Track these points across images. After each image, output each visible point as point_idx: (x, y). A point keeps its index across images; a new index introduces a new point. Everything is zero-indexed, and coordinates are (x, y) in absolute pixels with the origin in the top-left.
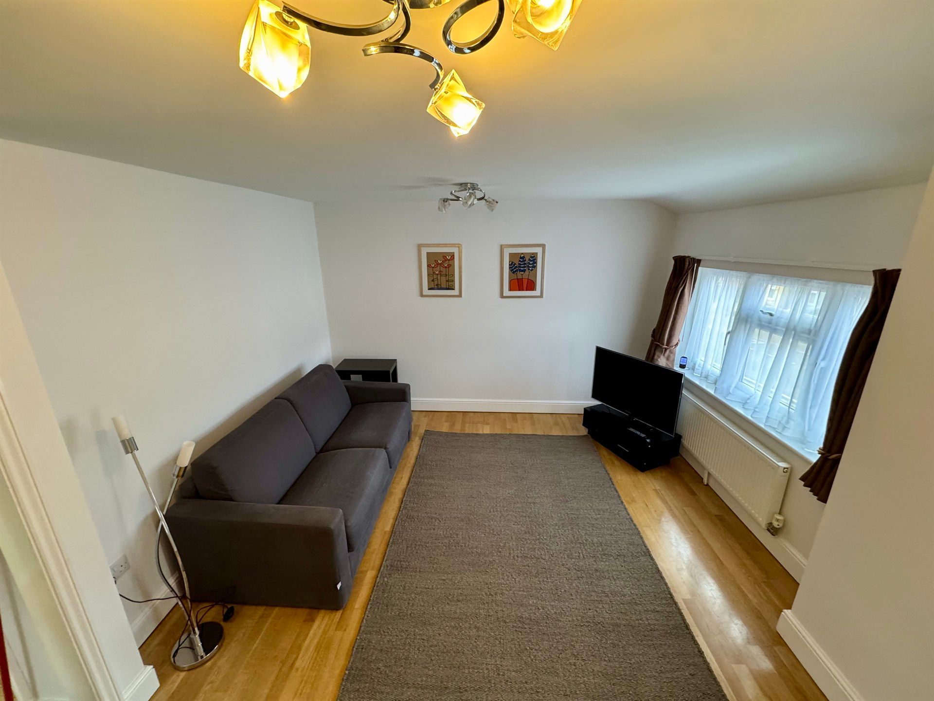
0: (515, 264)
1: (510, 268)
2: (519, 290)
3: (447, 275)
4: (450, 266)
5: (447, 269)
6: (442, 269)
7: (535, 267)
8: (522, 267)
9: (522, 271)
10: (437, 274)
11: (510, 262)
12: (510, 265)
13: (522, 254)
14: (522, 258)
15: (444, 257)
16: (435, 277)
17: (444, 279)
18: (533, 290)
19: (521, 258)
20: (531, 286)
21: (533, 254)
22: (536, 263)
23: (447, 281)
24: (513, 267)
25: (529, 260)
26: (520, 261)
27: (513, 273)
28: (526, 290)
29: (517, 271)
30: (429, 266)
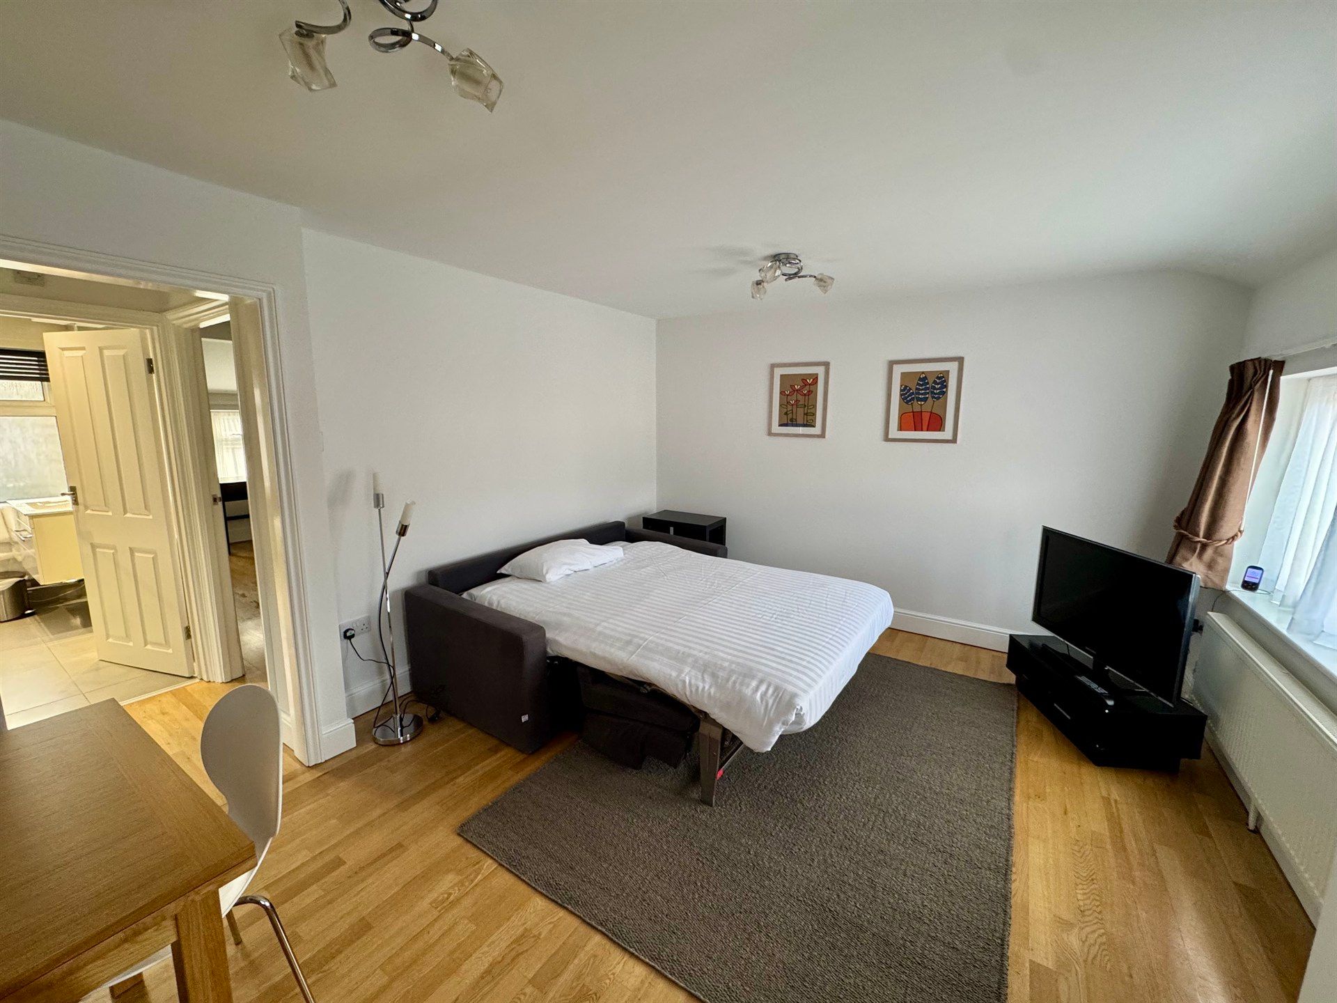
0: (910, 389)
1: (901, 395)
2: (915, 430)
3: (805, 406)
4: (811, 393)
5: (807, 397)
6: (800, 397)
7: (944, 393)
8: (922, 394)
9: (919, 400)
10: (792, 405)
11: (901, 386)
12: (901, 390)
13: (923, 373)
14: (923, 379)
15: (804, 380)
16: (790, 408)
17: (801, 411)
18: (940, 431)
19: (920, 379)
20: (936, 423)
21: (941, 372)
22: (946, 387)
23: (804, 414)
24: (906, 394)
25: (935, 382)
26: (918, 384)
27: (907, 403)
28: (927, 430)
29: (913, 399)
30: (782, 393)
